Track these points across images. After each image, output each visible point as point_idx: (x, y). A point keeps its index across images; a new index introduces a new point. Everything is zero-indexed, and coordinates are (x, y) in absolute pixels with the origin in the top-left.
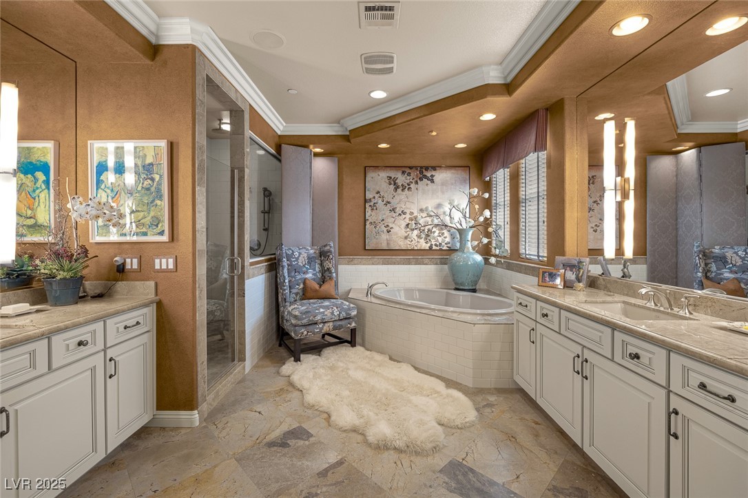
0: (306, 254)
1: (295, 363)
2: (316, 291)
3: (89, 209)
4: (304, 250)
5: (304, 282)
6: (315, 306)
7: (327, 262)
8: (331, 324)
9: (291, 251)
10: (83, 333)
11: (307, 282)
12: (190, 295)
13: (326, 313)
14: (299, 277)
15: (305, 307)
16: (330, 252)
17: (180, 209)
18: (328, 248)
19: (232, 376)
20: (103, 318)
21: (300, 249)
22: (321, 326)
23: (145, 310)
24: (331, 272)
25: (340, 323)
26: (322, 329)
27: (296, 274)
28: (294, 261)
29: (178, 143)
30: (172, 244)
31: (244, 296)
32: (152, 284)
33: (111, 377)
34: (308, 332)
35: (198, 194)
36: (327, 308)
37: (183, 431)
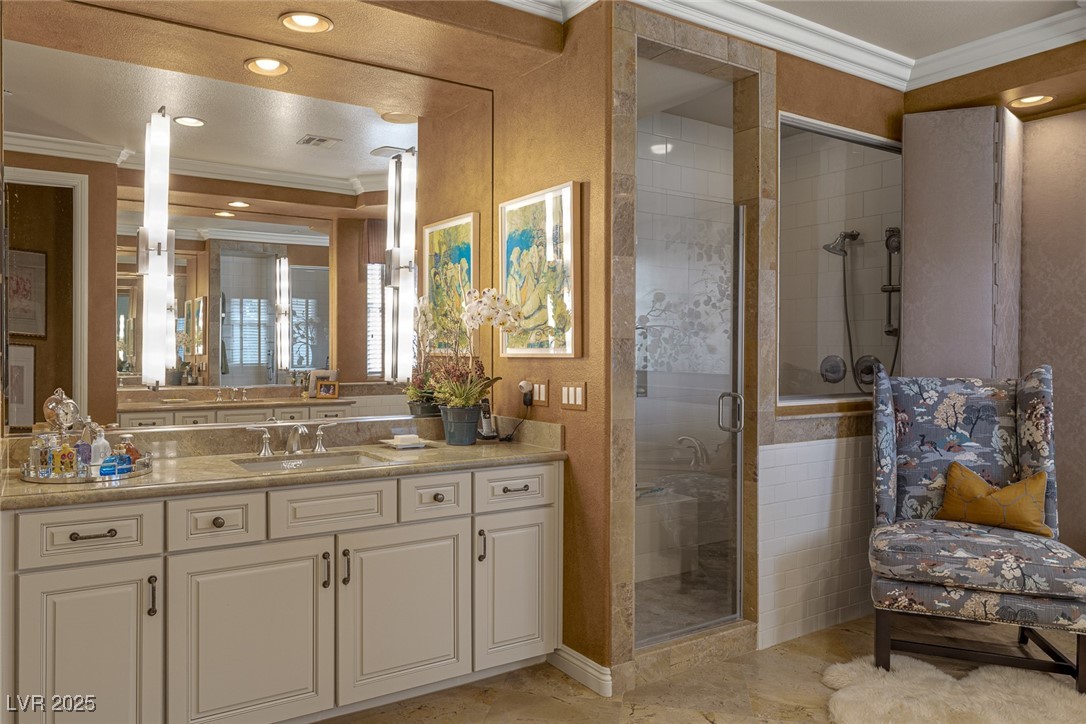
0: (962, 399)
1: (872, 669)
2: (974, 500)
3: (482, 306)
4: (960, 387)
5: (949, 470)
6: (947, 538)
7: (1029, 424)
8: (993, 601)
9: (916, 389)
10: (442, 483)
11: (956, 472)
12: (601, 455)
13: (972, 564)
14: (932, 457)
15: (914, 536)
16: (1039, 395)
17: (591, 299)
18: (1034, 383)
19: (712, 639)
20: (472, 468)
21: (944, 383)
22: (956, 595)
23: (541, 469)
24: (1037, 456)
25: (1029, 605)
26: (960, 604)
27: (925, 448)
28: (922, 414)
29: (589, 183)
30: (581, 362)
31: (756, 480)
32: (557, 427)
33: (481, 558)
34: (912, 601)
35: (616, 270)
36: (985, 551)
37: (586, 695)
